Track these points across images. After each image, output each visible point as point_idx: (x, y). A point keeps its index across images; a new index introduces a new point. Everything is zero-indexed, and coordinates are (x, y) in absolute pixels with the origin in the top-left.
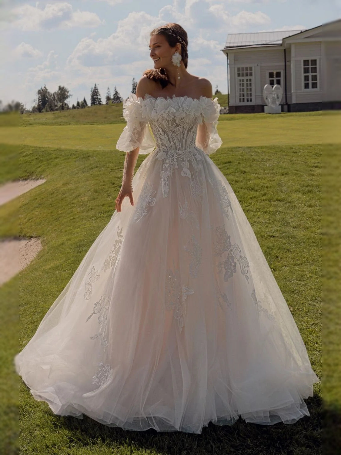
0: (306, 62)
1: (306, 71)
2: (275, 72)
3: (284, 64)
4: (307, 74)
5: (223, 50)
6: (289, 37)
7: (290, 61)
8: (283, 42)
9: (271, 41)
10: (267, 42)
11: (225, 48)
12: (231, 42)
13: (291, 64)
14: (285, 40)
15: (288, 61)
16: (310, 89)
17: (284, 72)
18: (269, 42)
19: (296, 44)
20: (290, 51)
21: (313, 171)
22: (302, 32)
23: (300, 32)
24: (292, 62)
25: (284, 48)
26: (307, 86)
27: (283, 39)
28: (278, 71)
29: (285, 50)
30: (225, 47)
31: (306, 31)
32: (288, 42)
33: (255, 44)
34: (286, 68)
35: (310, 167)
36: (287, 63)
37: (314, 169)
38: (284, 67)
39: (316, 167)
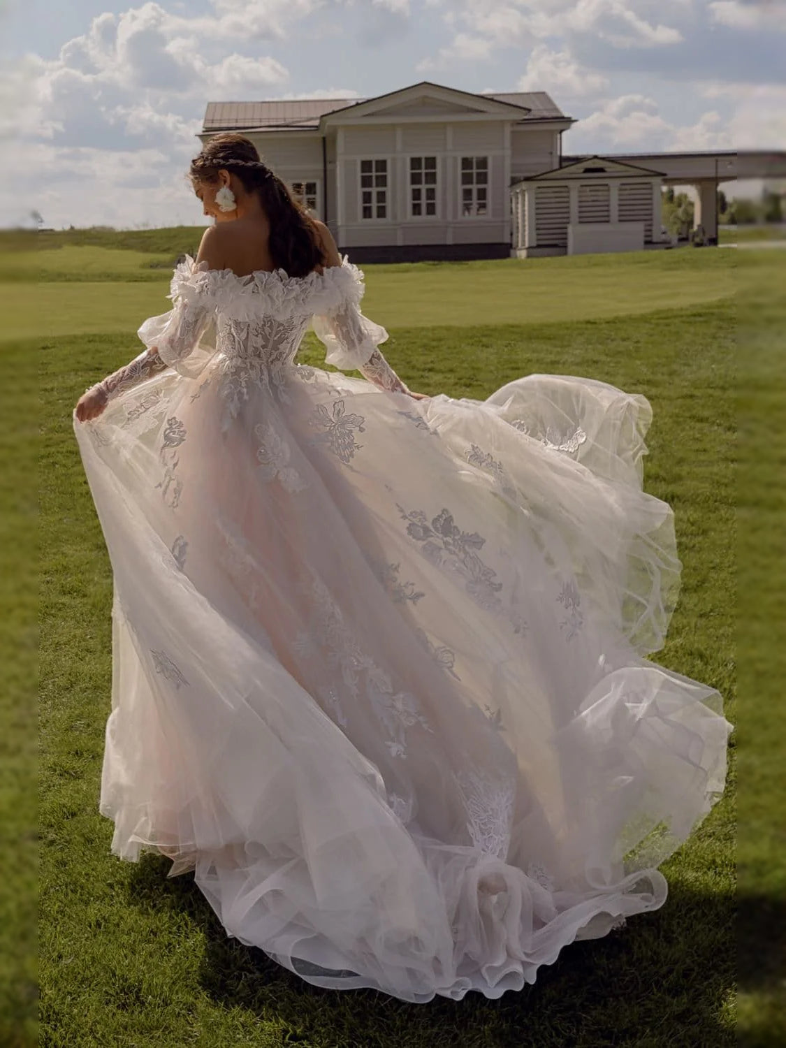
0: (366, 165)
1: (366, 182)
2: (304, 183)
3: (321, 166)
4: (367, 190)
5: (200, 136)
6: (334, 112)
7: (334, 162)
8: (320, 123)
9: (295, 120)
10: (288, 122)
11: (204, 132)
12: (215, 118)
13: (336, 167)
14: (324, 118)
15: (330, 162)
16: (374, 219)
17: (323, 182)
18: (293, 122)
19: (347, 127)
20: (334, 141)
21: (427, 377)
22: (358, 104)
23: (353, 103)
24: (338, 163)
25: (322, 136)
26: (367, 212)
27: (322, 116)
28: (311, 181)
29: (324, 139)
30: (204, 129)
31: (368, 101)
32: (330, 122)
33: (263, 124)
34: (327, 177)
35: (419, 370)
36: (329, 167)
37: (426, 374)
38: (322, 174)
39: (430, 370)
